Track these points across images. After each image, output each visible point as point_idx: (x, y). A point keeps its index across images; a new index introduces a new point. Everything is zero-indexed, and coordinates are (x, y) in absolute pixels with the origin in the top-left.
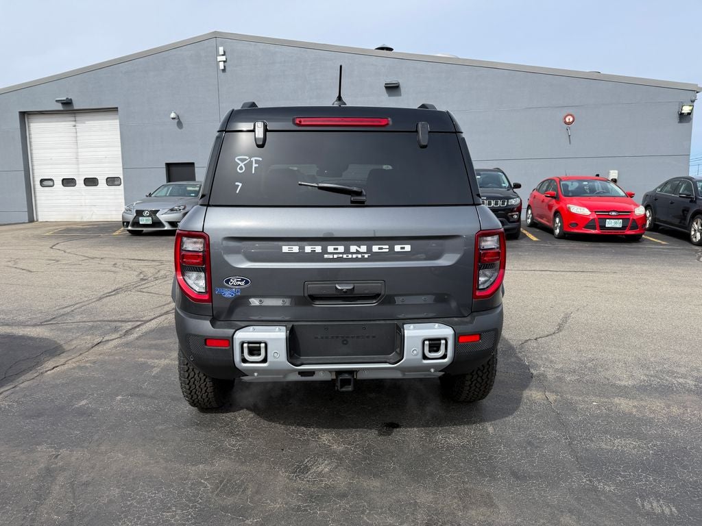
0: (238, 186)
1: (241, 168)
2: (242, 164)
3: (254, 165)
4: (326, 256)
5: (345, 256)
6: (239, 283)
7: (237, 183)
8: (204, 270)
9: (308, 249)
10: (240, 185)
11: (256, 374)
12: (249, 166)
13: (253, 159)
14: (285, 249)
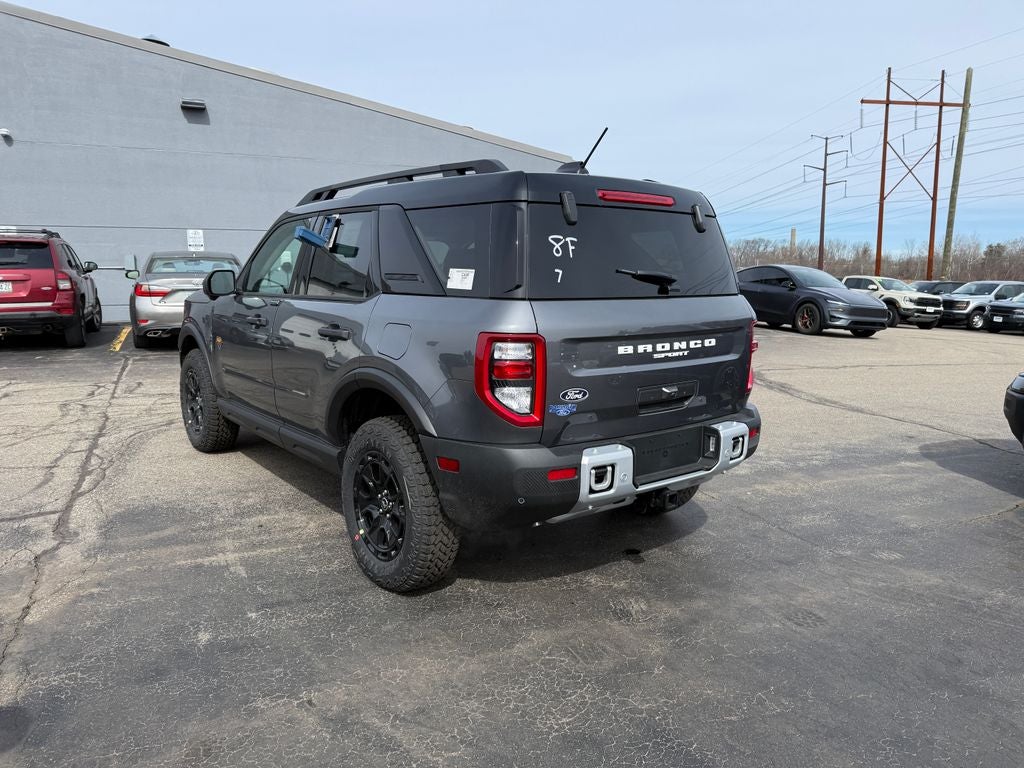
0: (558, 273)
1: (557, 251)
2: (557, 246)
3: (571, 248)
4: (656, 356)
5: (670, 355)
6: (577, 396)
7: (557, 270)
8: (532, 384)
9: (641, 349)
10: (561, 272)
11: (590, 507)
12: (565, 247)
13: (568, 239)
14: (621, 350)
